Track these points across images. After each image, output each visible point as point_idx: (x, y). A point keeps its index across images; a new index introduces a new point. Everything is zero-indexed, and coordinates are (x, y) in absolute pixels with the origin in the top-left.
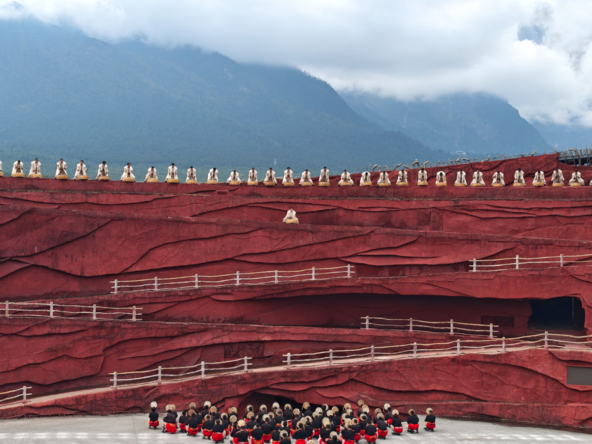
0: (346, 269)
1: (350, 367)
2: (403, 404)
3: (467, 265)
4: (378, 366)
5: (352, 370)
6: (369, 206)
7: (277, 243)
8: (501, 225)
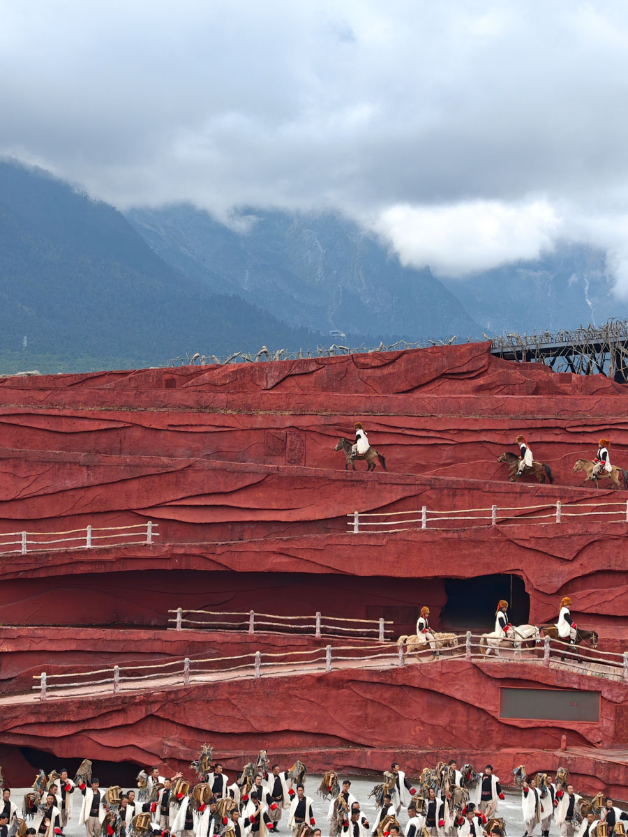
0: (145, 529)
1: (148, 695)
2: (236, 755)
3: (343, 521)
4: (195, 692)
5: (151, 699)
6: (186, 423)
7: (26, 484)
8: (399, 456)
